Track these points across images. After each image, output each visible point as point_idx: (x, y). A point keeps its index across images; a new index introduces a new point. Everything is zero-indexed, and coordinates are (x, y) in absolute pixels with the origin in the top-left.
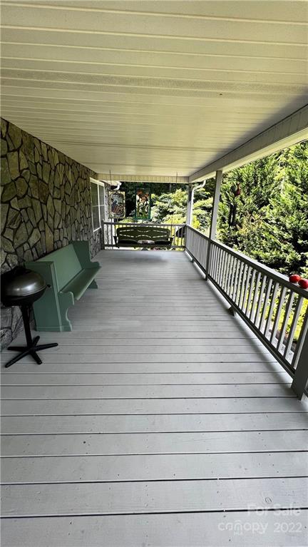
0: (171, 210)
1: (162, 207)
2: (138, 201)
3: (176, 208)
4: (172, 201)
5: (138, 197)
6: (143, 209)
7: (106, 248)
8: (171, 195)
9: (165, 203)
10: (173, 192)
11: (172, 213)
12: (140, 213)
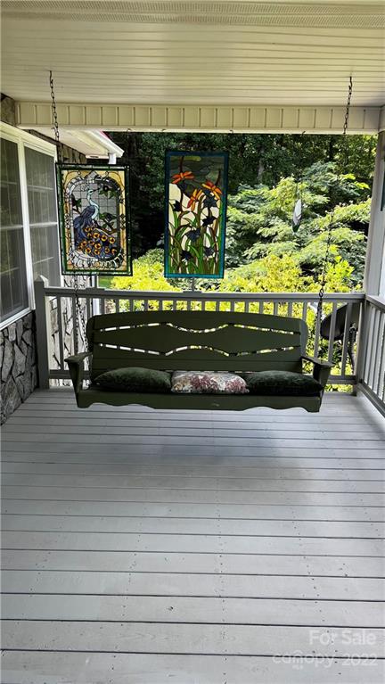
0: (266, 232)
1: (243, 224)
2: (178, 206)
3: (281, 227)
4: (270, 207)
5: (174, 192)
6: (195, 236)
7: (53, 383)
8: (263, 190)
9: (249, 212)
10: (272, 182)
11: (269, 239)
12: (185, 254)
